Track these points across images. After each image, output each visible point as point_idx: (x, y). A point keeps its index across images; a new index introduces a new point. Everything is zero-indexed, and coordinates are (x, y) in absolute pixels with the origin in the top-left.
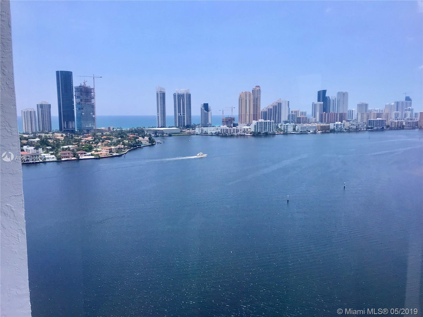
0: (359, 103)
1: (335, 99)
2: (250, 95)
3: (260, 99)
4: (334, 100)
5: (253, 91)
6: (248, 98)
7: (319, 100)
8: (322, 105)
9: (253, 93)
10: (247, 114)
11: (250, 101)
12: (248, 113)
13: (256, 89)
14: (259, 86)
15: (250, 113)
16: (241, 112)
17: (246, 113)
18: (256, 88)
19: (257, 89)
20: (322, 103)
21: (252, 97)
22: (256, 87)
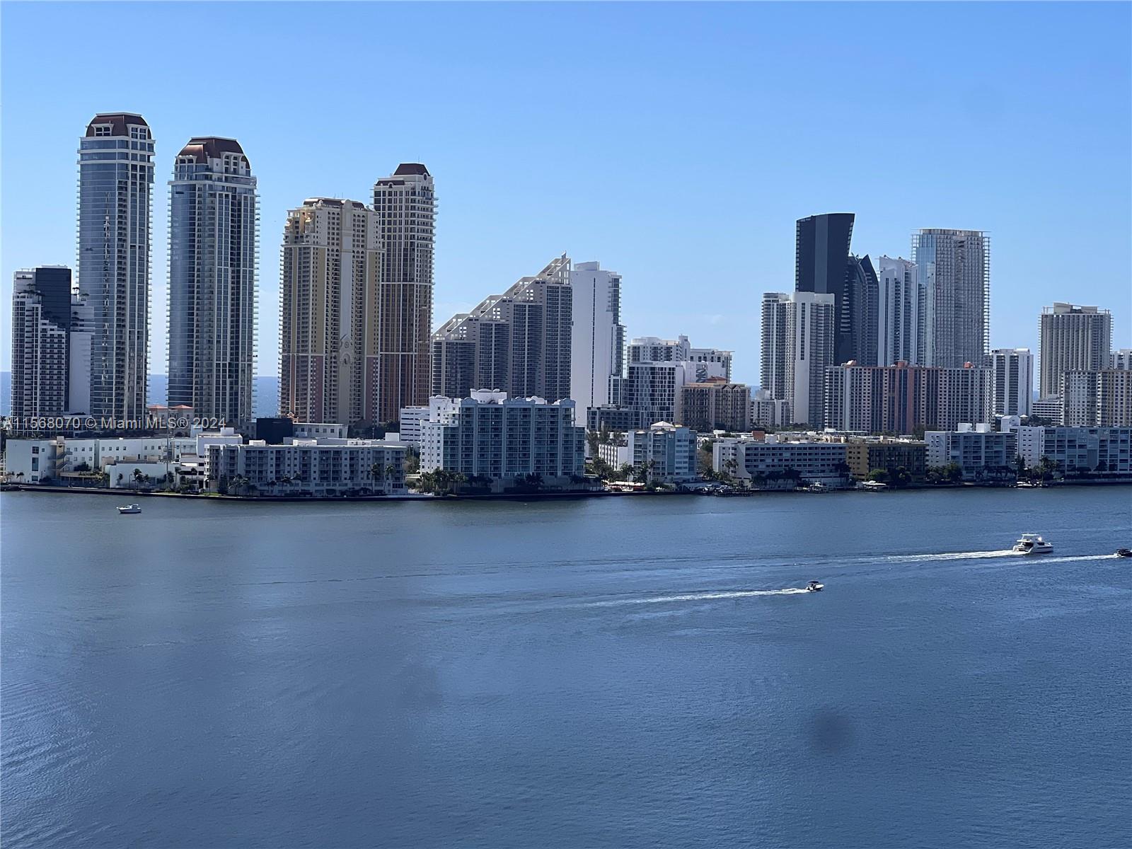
0: (1051, 312)
1: (907, 275)
2: (361, 223)
3: (427, 255)
4: (897, 283)
5: (377, 201)
6: (347, 242)
7: (805, 282)
8: (827, 316)
9: (377, 208)
10: (342, 359)
11: (361, 267)
12: (347, 353)
13: (402, 183)
14: (420, 169)
15: (359, 350)
16: (303, 345)
17: (335, 348)
18: (400, 178)
19: (408, 185)
20: (830, 299)
21: (374, 240)
22: (404, 169)
